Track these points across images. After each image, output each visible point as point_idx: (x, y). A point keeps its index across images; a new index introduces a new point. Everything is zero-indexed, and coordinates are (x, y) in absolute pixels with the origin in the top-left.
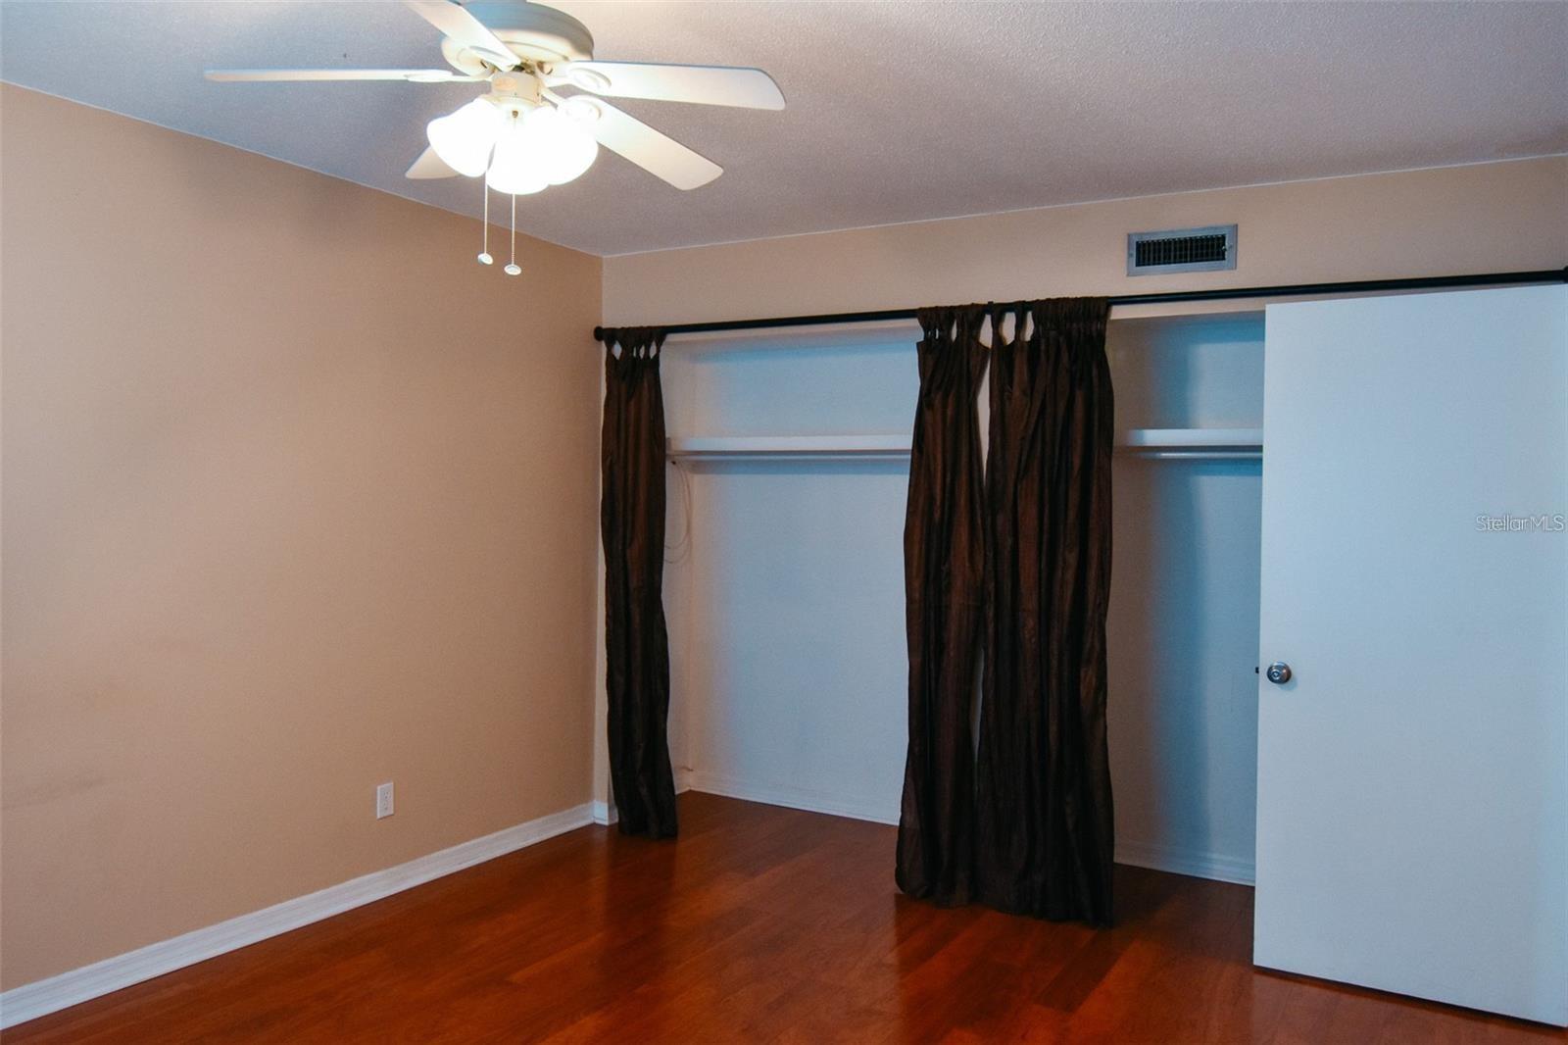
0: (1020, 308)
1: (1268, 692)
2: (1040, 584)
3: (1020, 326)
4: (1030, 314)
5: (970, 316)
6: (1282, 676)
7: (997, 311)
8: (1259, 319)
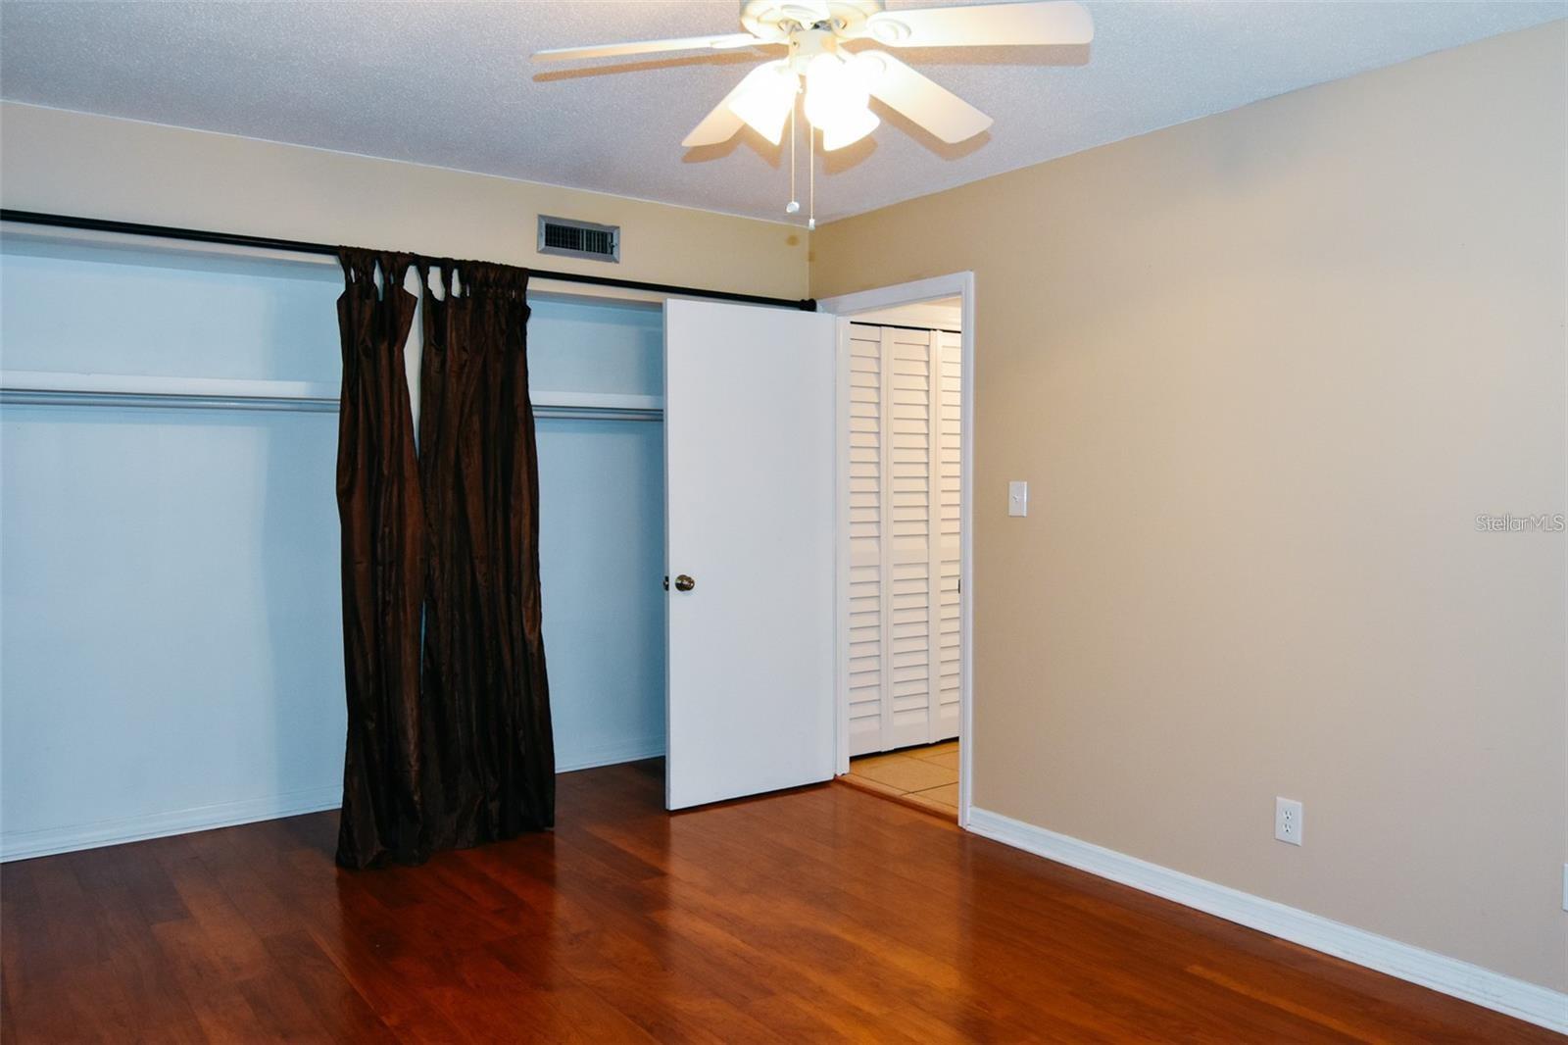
0: (446, 265)
1: (675, 596)
2: (486, 516)
3: (447, 282)
4: (455, 274)
5: (396, 263)
6: (685, 585)
7: (423, 264)
8: (659, 307)
